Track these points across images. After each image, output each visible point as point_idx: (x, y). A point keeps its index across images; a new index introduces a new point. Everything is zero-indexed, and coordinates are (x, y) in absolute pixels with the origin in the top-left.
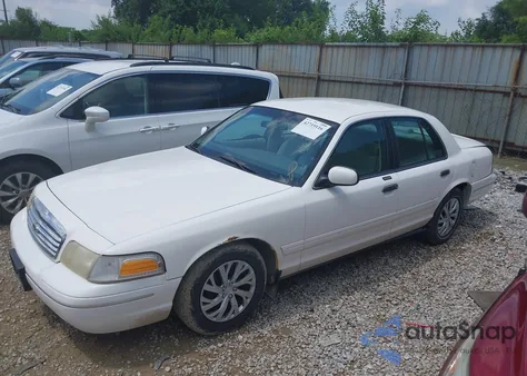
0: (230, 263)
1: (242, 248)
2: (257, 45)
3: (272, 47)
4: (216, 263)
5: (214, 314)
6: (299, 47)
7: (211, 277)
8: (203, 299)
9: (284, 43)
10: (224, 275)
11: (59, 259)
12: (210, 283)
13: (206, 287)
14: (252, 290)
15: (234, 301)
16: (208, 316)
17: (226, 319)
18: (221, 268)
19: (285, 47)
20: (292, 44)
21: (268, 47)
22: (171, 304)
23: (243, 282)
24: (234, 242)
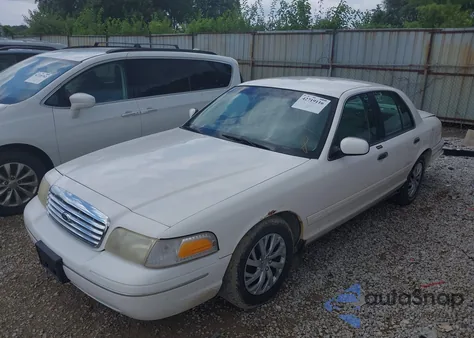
0: (267, 237)
1: (277, 221)
2: (192, 35)
3: (207, 36)
4: (258, 238)
5: (255, 287)
6: (232, 35)
7: (253, 252)
8: (247, 274)
9: (217, 32)
10: (263, 248)
11: (103, 247)
12: (252, 258)
13: (249, 262)
14: (283, 261)
15: (270, 273)
16: (250, 290)
17: (263, 291)
18: (260, 242)
19: (219, 35)
20: (226, 33)
21: (203, 35)
22: (221, 282)
23: (276, 254)
24: (273, 215)
